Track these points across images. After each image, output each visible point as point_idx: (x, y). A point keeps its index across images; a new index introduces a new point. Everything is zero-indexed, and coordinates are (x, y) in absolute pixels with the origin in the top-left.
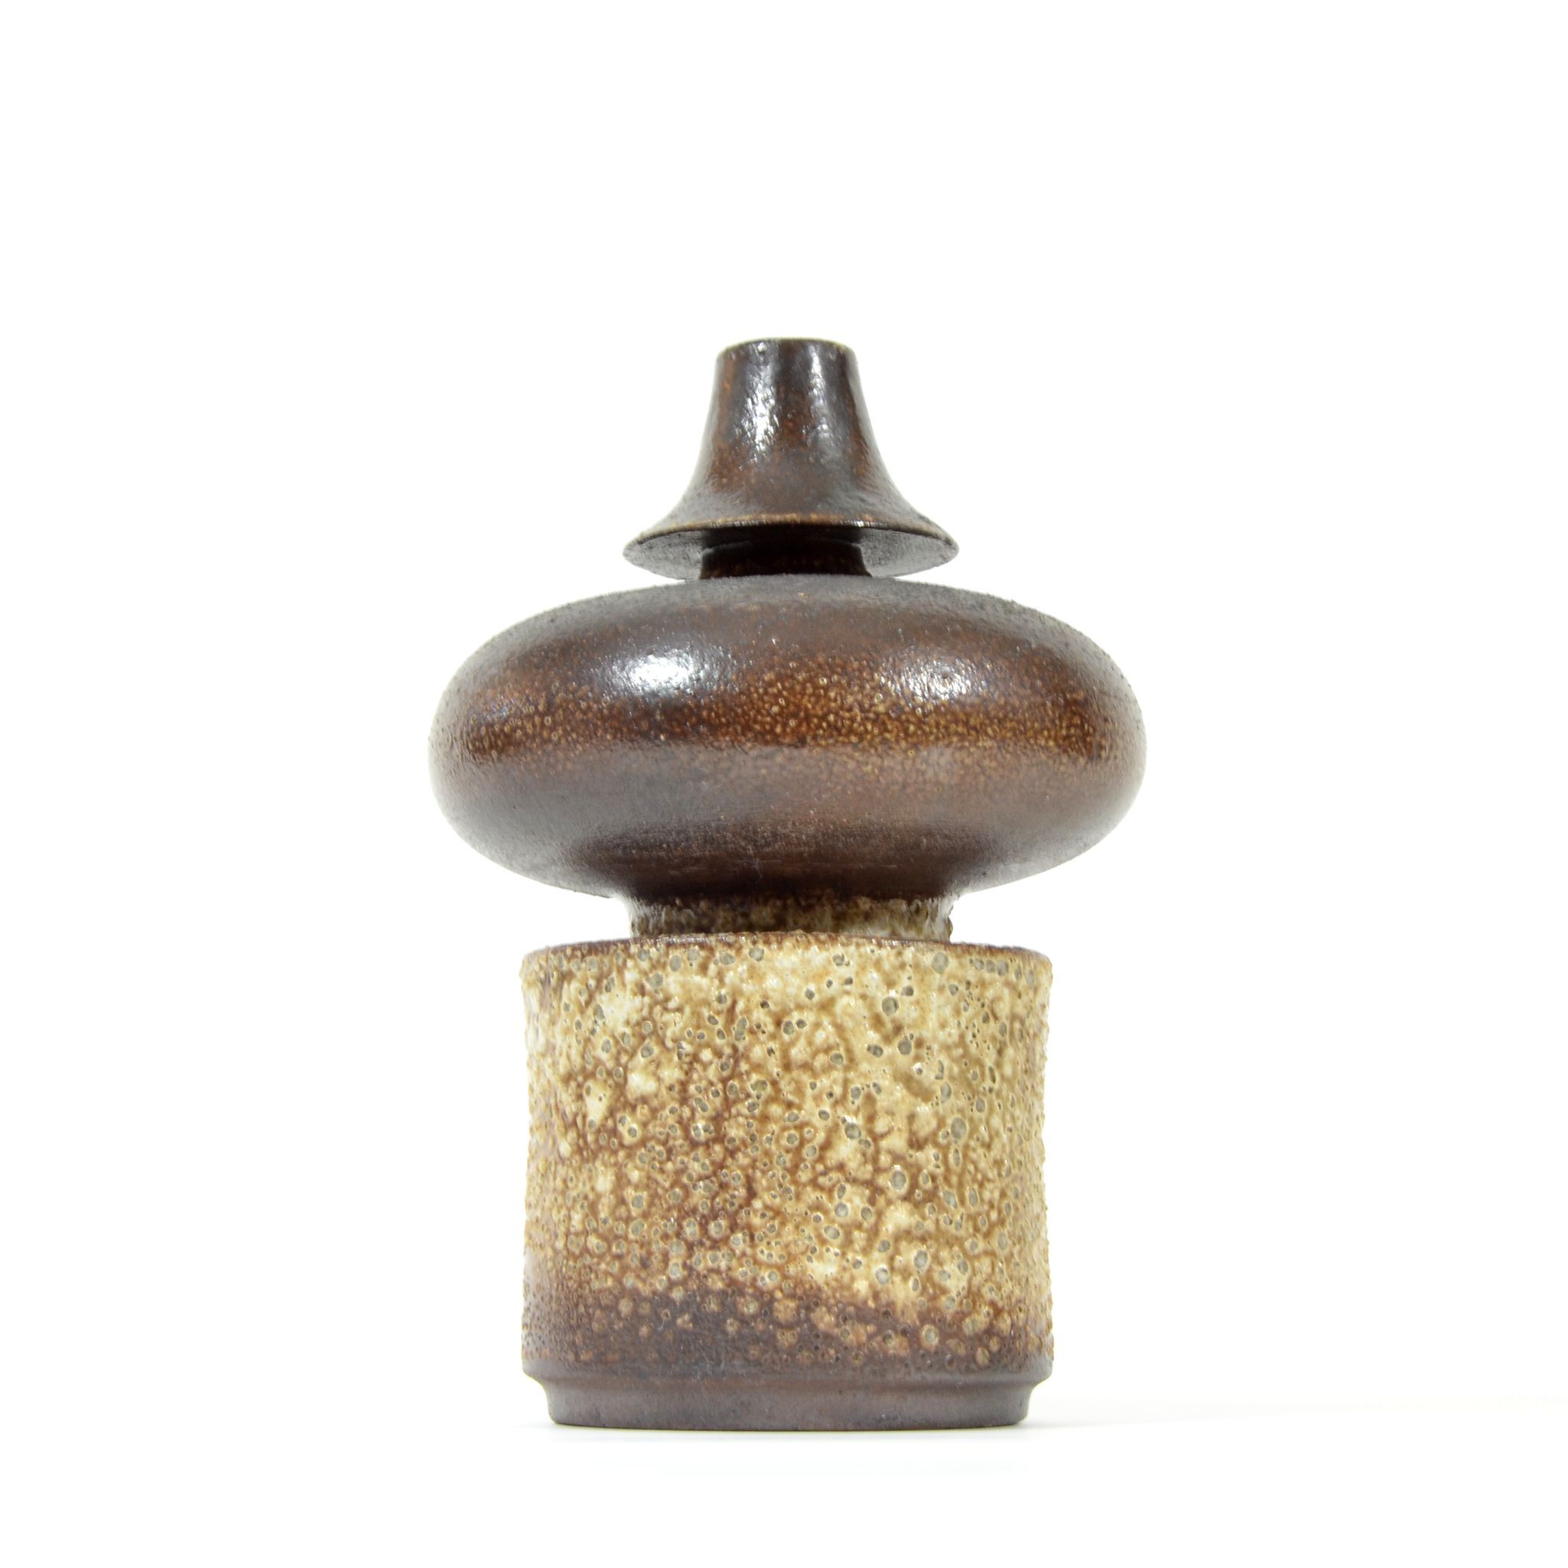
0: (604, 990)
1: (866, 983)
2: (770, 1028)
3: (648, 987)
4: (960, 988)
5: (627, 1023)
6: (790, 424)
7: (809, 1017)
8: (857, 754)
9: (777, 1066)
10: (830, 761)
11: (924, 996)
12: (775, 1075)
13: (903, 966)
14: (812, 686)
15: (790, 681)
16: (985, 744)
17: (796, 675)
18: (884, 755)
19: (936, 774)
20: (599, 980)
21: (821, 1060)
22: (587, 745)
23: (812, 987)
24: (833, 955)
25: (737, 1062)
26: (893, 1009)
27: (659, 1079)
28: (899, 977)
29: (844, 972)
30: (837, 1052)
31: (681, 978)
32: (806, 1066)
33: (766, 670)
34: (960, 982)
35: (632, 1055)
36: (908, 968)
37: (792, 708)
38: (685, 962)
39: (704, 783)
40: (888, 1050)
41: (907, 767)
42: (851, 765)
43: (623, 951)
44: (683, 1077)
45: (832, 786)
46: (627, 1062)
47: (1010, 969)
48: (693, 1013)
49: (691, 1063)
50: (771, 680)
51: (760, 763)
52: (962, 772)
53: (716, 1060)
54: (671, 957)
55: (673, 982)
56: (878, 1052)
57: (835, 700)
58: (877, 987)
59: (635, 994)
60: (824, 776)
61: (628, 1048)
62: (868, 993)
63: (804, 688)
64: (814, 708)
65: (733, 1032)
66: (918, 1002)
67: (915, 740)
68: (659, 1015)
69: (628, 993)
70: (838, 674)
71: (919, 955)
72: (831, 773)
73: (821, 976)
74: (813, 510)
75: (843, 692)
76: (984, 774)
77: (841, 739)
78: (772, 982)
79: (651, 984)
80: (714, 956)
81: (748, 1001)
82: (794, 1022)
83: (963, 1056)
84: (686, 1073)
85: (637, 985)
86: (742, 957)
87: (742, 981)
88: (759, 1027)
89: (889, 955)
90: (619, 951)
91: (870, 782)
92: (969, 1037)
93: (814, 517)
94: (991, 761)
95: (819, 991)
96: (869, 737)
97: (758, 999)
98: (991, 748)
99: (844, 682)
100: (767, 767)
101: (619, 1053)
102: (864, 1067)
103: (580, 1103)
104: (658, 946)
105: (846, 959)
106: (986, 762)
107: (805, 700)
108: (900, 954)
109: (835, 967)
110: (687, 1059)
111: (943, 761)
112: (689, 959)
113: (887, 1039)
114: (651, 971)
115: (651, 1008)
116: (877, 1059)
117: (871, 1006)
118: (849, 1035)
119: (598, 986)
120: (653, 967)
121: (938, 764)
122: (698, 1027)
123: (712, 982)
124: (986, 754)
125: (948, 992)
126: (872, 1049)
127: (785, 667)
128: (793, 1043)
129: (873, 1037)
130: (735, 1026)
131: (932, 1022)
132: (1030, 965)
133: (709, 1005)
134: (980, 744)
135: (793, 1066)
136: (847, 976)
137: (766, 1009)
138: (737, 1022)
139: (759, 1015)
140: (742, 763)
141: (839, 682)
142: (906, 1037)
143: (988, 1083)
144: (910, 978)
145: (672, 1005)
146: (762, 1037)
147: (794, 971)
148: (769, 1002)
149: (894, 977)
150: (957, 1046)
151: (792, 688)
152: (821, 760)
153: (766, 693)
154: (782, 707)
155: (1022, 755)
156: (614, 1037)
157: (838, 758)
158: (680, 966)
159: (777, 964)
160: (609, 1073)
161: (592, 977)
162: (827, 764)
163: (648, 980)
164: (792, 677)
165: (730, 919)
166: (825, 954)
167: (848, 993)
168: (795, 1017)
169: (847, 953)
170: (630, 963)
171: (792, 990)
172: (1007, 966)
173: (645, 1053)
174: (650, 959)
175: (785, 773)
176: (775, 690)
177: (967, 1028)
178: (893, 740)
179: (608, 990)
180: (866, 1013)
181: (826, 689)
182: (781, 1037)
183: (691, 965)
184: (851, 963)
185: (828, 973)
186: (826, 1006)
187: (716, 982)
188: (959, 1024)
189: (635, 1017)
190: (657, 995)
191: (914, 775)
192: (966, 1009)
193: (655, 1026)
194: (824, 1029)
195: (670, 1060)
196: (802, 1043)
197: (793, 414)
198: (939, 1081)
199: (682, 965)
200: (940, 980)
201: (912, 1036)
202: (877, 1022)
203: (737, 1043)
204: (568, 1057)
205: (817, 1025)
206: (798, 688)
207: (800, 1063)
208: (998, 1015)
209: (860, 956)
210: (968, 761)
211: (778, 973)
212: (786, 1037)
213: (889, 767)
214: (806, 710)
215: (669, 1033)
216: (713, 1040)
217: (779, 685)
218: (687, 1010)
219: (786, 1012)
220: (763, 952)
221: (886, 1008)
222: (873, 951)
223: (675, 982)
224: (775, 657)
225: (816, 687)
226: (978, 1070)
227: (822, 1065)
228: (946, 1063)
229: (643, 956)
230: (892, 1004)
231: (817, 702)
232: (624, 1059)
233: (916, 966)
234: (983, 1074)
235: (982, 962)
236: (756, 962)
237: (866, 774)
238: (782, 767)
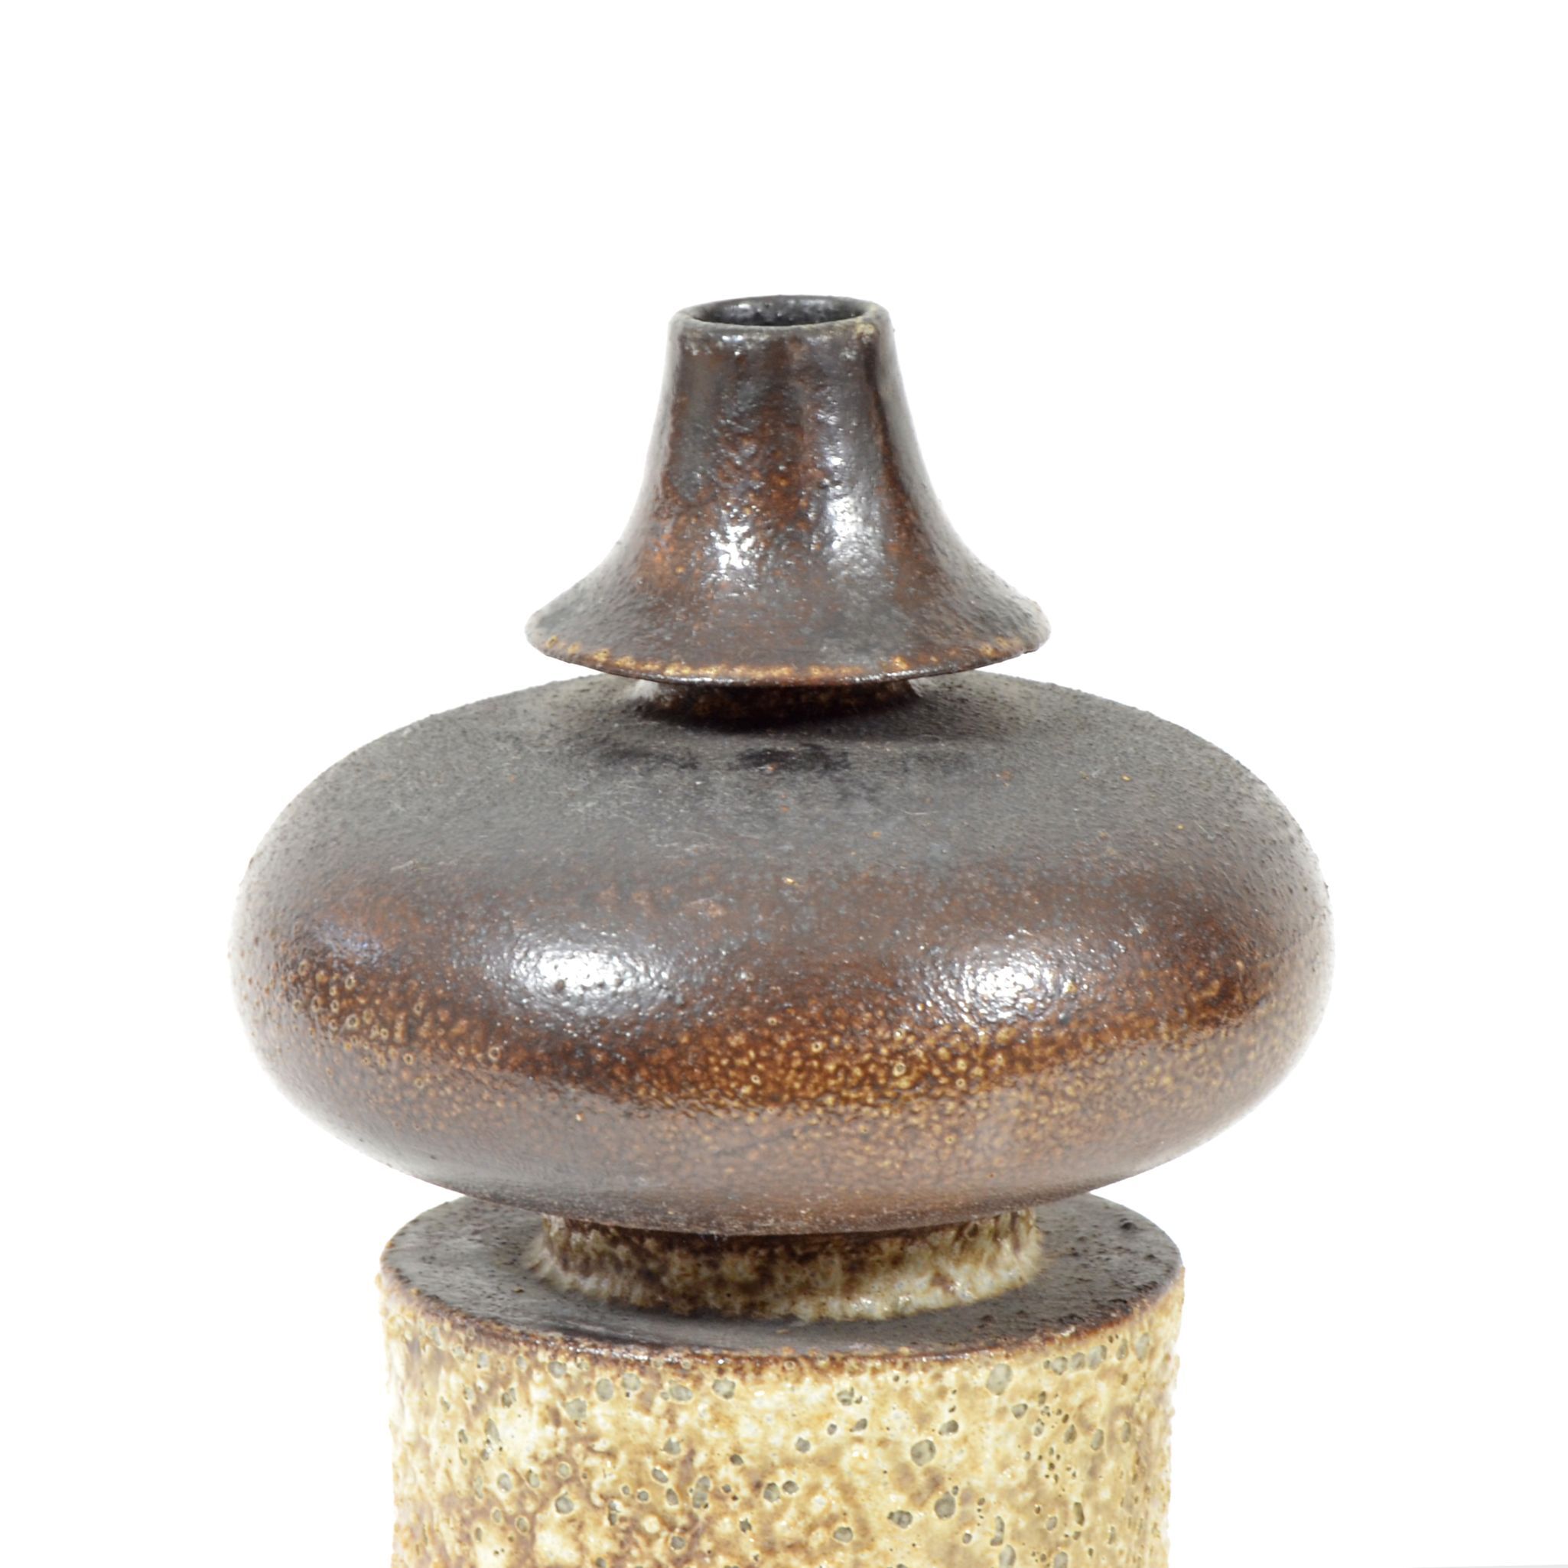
0: (500, 1401)
1: (887, 1424)
2: (745, 1492)
3: (564, 1414)
4: (1030, 1405)
5: (535, 1458)
6: (783, 483)
7: (802, 1478)
8: (867, 1148)
9: (756, 1547)
10: (828, 1158)
11: (975, 1428)
12: (751, 1559)
13: (942, 1393)
14: (801, 1057)
15: (768, 1047)
16: (1063, 1110)
17: (777, 1038)
18: (909, 1146)
19: (988, 1159)
20: (493, 1384)
21: (820, 1537)
22: (468, 1108)
23: (806, 1435)
24: (837, 1391)
25: (696, 1536)
26: (928, 1454)
27: (582, 1548)
28: (936, 1408)
29: (855, 1412)
30: (844, 1525)
31: (613, 1412)
32: (794, 1547)
33: (732, 1031)
34: (1031, 1397)
35: (543, 1505)
36: (950, 1395)
37: (770, 1089)
38: (618, 1389)
39: (642, 1179)
40: (917, 1516)
41: (944, 1158)
42: (860, 1161)
43: (527, 1354)
44: (616, 1549)
45: (832, 1186)
46: (535, 1513)
47: (1109, 1353)
48: (631, 1462)
49: (627, 1531)
50: (740, 1046)
51: (723, 1160)
52: (1027, 1151)
53: (665, 1533)
54: (598, 1379)
55: (601, 1415)
56: (905, 1518)
57: (834, 1075)
58: (903, 1428)
59: (546, 1421)
60: (821, 1175)
61: (536, 1493)
62: (890, 1437)
63: (789, 1058)
64: (803, 1088)
65: (691, 1495)
66: (965, 1440)
67: (954, 1121)
68: (581, 1456)
69: (536, 1417)
70: (841, 1034)
71: (967, 1374)
72: (829, 1172)
73: (820, 1419)
74: (814, 657)
75: (847, 1063)
76: (1060, 1146)
77: (844, 1129)
78: (747, 1431)
79: (569, 1411)
80: (661, 1386)
81: (712, 1452)
82: (779, 1484)
83: (1035, 1500)
84: (622, 1544)
85: (547, 1407)
86: (703, 1389)
87: (702, 1424)
88: (727, 1490)
89: (921, 1383)
90: (521, 1355)
91: (888, 1179)
92: (1044, 1469)
93: (816, 673)
94: (1071, 1128)
95: (817, 1439)
96: (885, 1125)
97: (725, 1450)
98: (1072, 1112)
99: (847, 1047)
100: (734, 1166)
101: (522, 1495)
102: (883, 1543)
103: (467, 1547)
104: (579, 1359)
105: (857, 1395)
106: (1065, 1131)
107: (789, 1078)
108: (938, 1376)
109: (840, 1405)
110: (623, 1526)
111: (997, 1143)
112: (624, 1385)
113: (918, 1499)
114: (569, 1394)
115: (570, 1442)
116: (903, 1531)
117: (894, 1455)
118: (860, 1498)
119: (489, 1393)
120: (571, 1388)
121: (991, 1148)
122: (640, 1484)
123: (658, 1422)
124: (1063, 1122)
125: (1011, 1417)
126: (896, 1517)
127: (759, 1023)
128: (778, 1514)
129: (897, 1501)
130: (693, 1487)
131: (988, 1467)
132: (1142, 1328)
133: (655, 1453)
134: (1055, 1111)
135: (778, 1547)
136: (858, 1418)
137: (738, 1467)
138: (696, 1480)
139: (727, 1473)
140: (698, 1160)
141: (841, 1047)
142: (947, 1493)
143: (1074, 1526)
144: (952, 1410)
145: (599, 1446)
146: (733, 1505)
147: (779, 1414)
148: (743, 1457)
149: (930, 1409)
150: (1023, 1487)
151: (771, 1058)
152: (813, 1157)
153: (732, 1065)
154: (756, 1087)
155: (1120, 1110)
156: (514, 1471)
157: (841, 1155)
158: (611, 1393)
159: (754, 1403)
160: (509, 1519)
161: (483, 1378)
162: (824, 1161)
163: (564, 1405)
164: (770, 1040)
165: (689, 1270)
166: (825, 1388)
167: (859, 1440)
168: (782, 1477)
169: (857, 1385)
170: (537, 1376)
171: (776, 1440)
172: (1104, 1349)
173: (562, 1505)
174: (568, 1376)
175: (761, 1173)
176: (745, 1062)
177: (1040, 1458)
178: (922, 1126)
179: (506, 1403)
180: (887, 1466)
181: (822, 1058)
182: (761, 1504)
183: (628, 1395)
184: (865, 1399)
185: (829, 1415)
186: (828, 1461)
187: (665, 1423)
188: (1028, 1457)
189: (545, 1453)
190: (577, 1428)
191: (953, 1166)
192: (1039, 1432)
193: (575, 1471)
194: (824, 1494)
195: (599, 1523)
196: (791, 1512)
197: (788, 465)
198: (994, 1547)
199: (615, 1394)
200: (999, 1401)
201: (956, 1488)
202: (903, 1476)
203: (695, 1510)
204: (448, 1473)
205: (814, 1489)
206: (780, 1058)
207: (788, 1542)
208: (1091, 1421)
209: (878, 1387)
210: (1036, 1136)
211: (757, 1418)
212: (768, 1505)
213: (916, 1160)
214: (792, 1091)
215: (596, 1485)
216: (661, 1503)
217: (752, 1054)
218: (623, 1457)
219: (771, 1469)
220: (733, 1385)
221: (917, 1455)
222: (897, 1379)
223: (604, 1415)
224: (746, 1009)
225: (807, 1057)
226: (1057, 1514)
227: (822, 1545)
228: (1008, 1517)
229: (557, 1370)
230: (925, 1447)
231: (806, 1081)
232: (530, 1506)
233: (963, 1389)
234: (1066, 1514)
235: (1064, 1359)
236: (724, 1400)
237: (882, 1170)
238: (757, 1166)
